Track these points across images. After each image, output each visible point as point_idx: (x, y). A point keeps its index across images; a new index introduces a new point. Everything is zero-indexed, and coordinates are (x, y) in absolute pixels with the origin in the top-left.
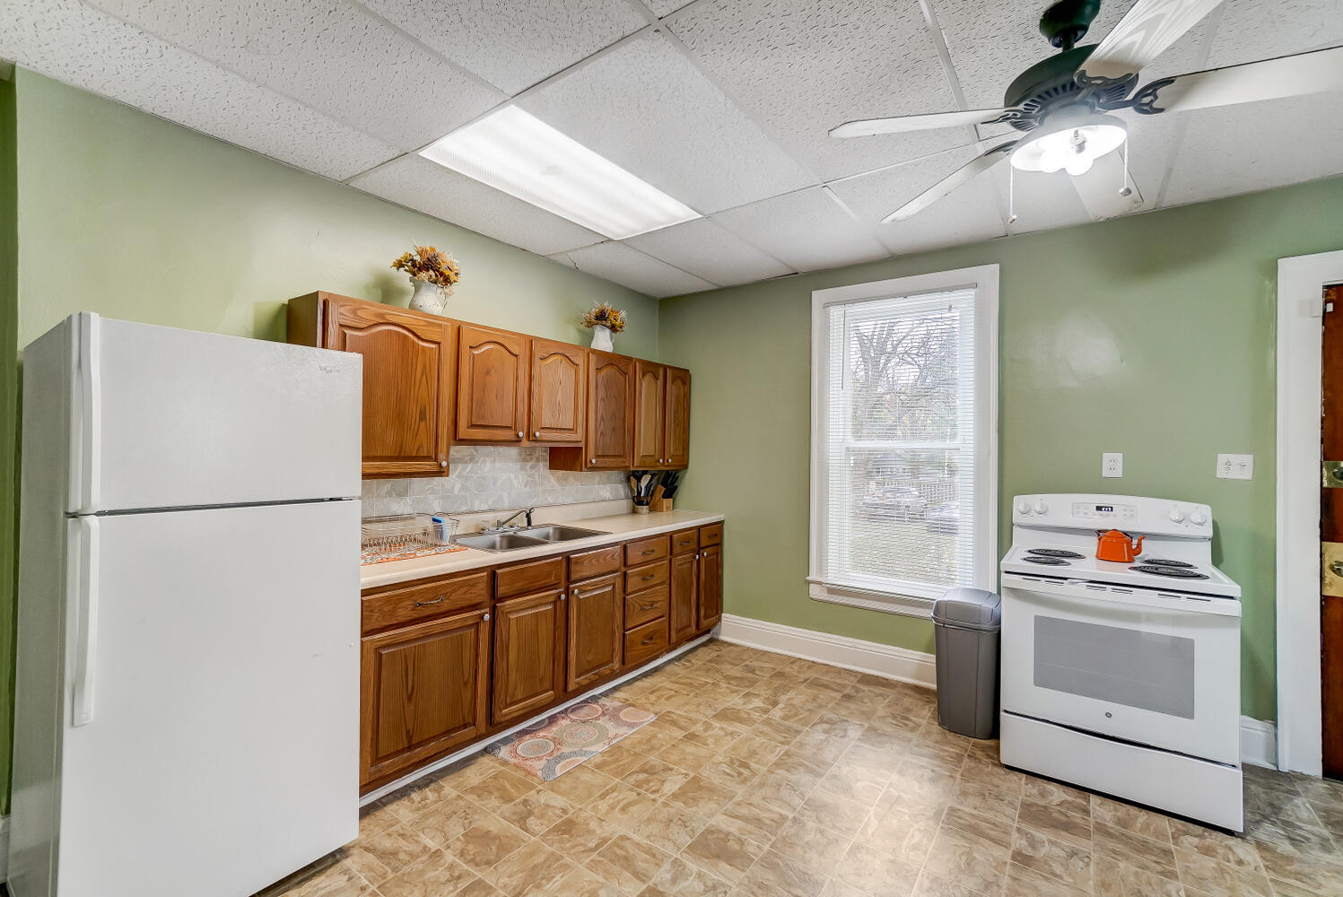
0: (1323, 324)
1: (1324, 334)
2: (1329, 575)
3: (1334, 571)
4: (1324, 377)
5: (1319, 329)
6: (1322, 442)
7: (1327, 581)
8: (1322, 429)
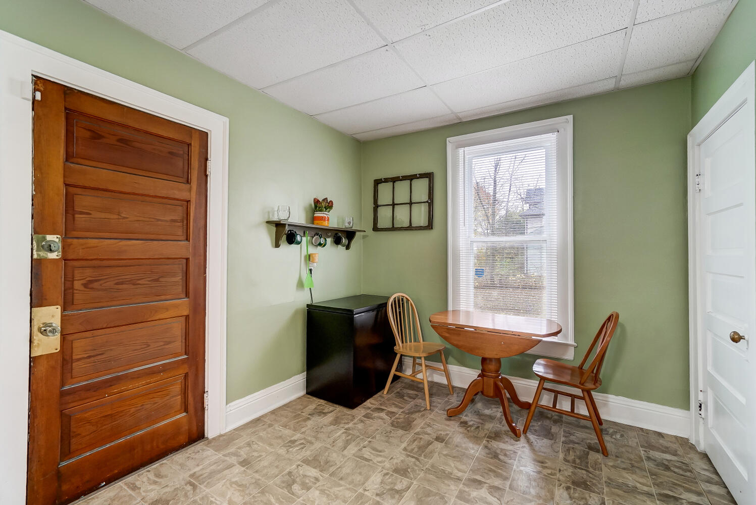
0: (33, 110)
1: (34, 119)
2: (38, 337)
3: (41, 333)
4: (34, 159)
5: (30, 114)
6: (32, 218)
7: (35, 342)
8: (32, 205)
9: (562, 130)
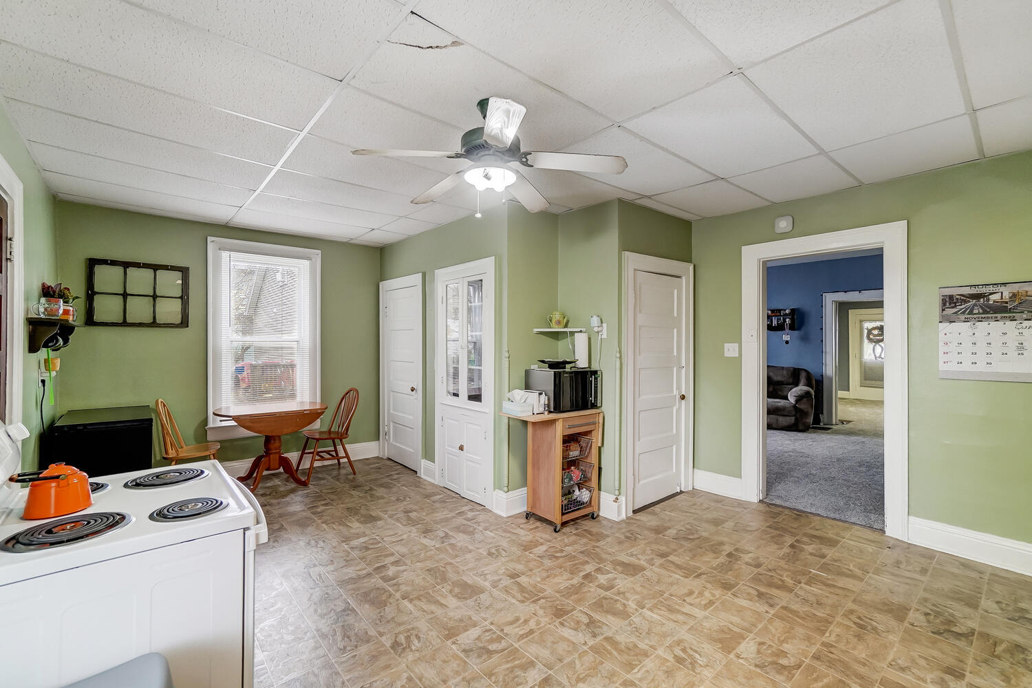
9: (313, 259)
